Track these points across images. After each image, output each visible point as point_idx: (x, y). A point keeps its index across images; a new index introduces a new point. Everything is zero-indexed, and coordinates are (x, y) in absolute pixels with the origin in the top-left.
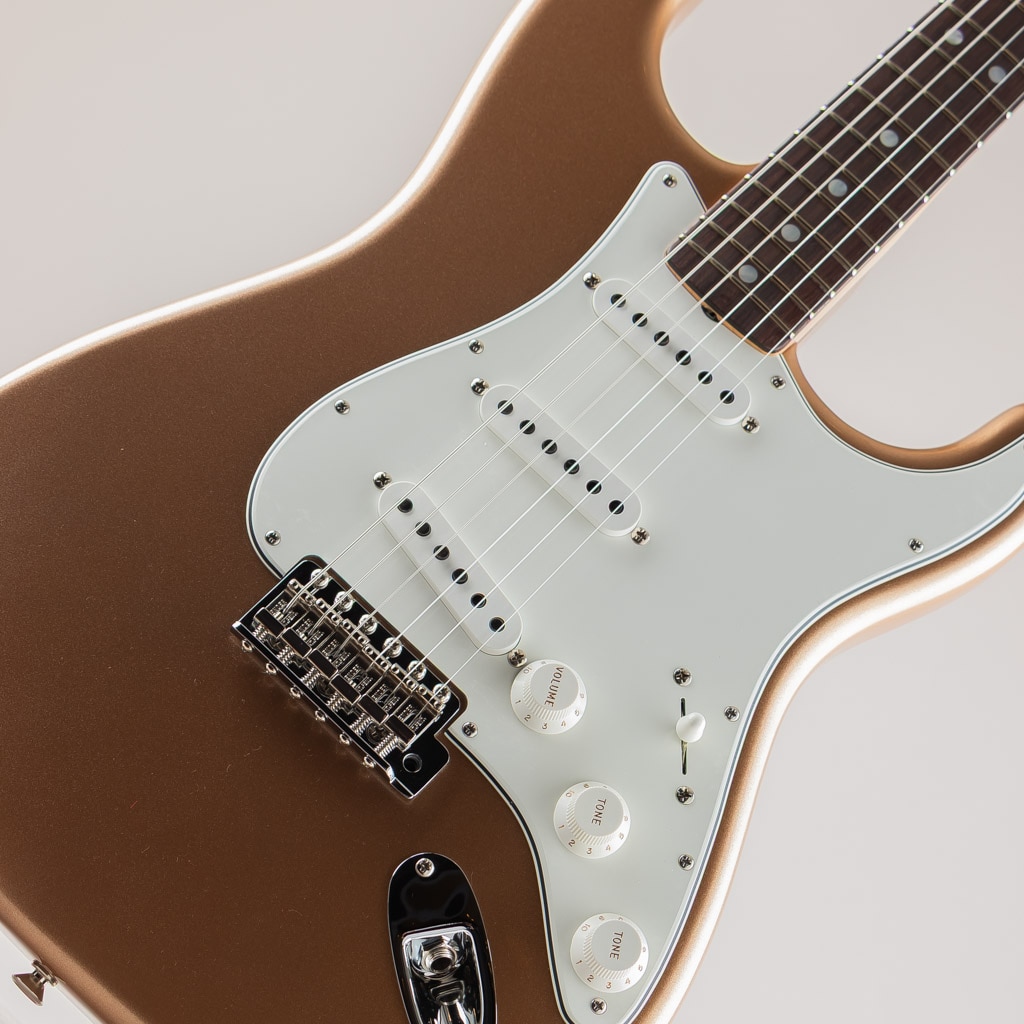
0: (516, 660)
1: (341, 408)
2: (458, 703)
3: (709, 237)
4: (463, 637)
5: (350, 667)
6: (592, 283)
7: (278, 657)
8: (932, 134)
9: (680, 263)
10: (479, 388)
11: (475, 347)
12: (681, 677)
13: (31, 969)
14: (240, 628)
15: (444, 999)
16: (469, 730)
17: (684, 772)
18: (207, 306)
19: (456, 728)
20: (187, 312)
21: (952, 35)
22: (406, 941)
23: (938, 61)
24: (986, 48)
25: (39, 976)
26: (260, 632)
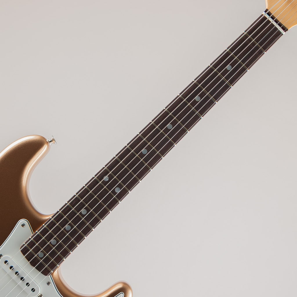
3: (31, 244)
6: (1, 256)
8: (96, 211)
9: (24, 251)
21: (106, 178)
23: (101, 187)
24: (115, 182)
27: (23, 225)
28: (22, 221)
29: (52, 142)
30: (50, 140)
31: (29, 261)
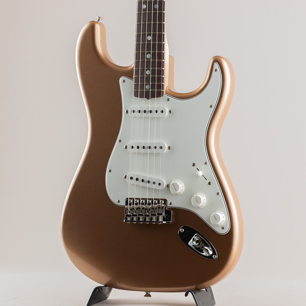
0: (168, 186)
1: (110, 171)
2: (165, 201)
3: (136, 86)
4: (156, 190)
5: (145, 211)
6: (127, 112)
7: (134, 220)
8: (154, 30)
9: (136, 95)
10: (126, 147)
11: (120, 141)
12: (194, 165)
13: (146, 293)
14: (125, 221)
15: (202, 248)
16: (171, 204)
17: (206, 180)
18: (78, 173)
19: (168, 205)
20: (76, 177)
21: (143, 6)
22: (189, 244)
24: (150, 3)
25: (147, 293)
26: (129, 219)
27: (124, 81)
28: (121, 79)
29: (100, 20)
30: (98, 20)
31: (143, 98)
